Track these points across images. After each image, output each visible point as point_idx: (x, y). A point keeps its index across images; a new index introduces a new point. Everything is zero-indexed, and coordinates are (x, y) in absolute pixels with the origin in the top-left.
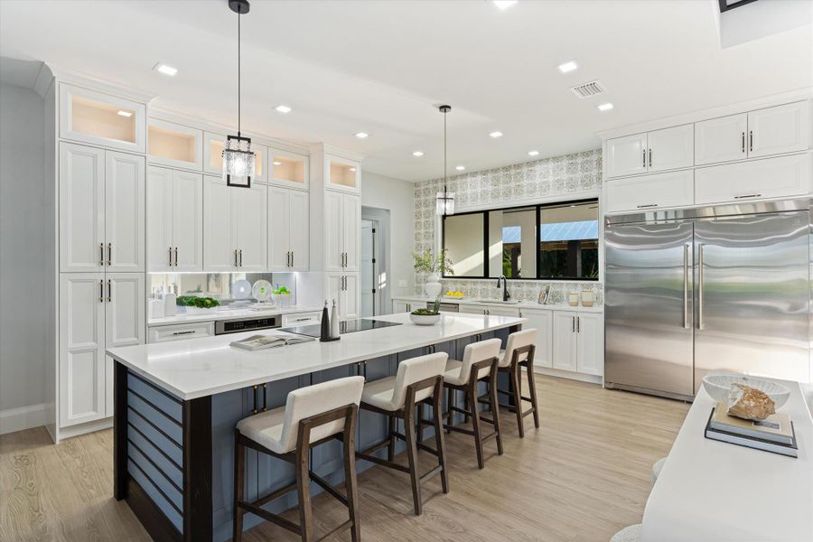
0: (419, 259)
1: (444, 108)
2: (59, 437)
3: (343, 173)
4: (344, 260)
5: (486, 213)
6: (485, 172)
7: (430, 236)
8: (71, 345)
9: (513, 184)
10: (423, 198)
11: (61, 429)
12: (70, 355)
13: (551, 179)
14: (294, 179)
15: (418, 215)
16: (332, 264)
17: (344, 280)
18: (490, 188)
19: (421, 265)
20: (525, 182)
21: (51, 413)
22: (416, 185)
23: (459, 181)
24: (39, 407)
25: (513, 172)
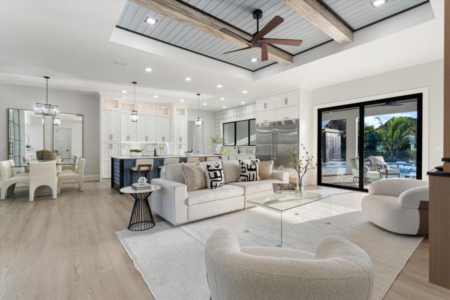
0: (214, 140)
1: (199, 95)
2: (101, 181)
3: (182, 111)
4: (181, 139)
5: (235, 122)
6: (234, 108)
7: (219, 131)
8: (103, 159)
9: (241, 113)
10: (217, 117)
11: (102, 179)
12: (103, 162)
13: (251, 111)
14: (166, 114)
15: (216, 124)
16: (177, 141)
17: (180, 145)
18: (235, 114)
19: (214, 141)
20: (244, 112)
21: (99, 177)
22: (215, 113)
23: (227, 111)
24: (97, 175)
25: (241, 108)
